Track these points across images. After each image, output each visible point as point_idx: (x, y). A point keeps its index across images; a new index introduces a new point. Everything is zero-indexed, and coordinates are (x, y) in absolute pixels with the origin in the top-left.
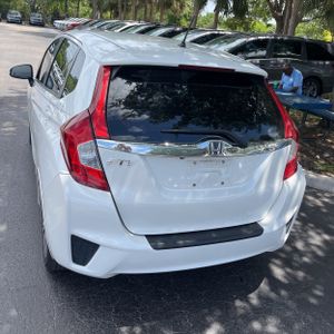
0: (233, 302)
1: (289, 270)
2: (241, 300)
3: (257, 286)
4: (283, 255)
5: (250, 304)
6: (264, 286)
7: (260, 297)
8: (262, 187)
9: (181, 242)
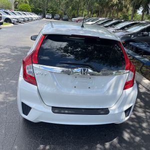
0: (96, 144)
1: (132, 135)
2: (101, 144)
3: (111, 140)
4: (133, 128)
5: (104, 147)
6: (115, 140)
7: (111, 145)
8: (111, 91)
9: (66, 112)
